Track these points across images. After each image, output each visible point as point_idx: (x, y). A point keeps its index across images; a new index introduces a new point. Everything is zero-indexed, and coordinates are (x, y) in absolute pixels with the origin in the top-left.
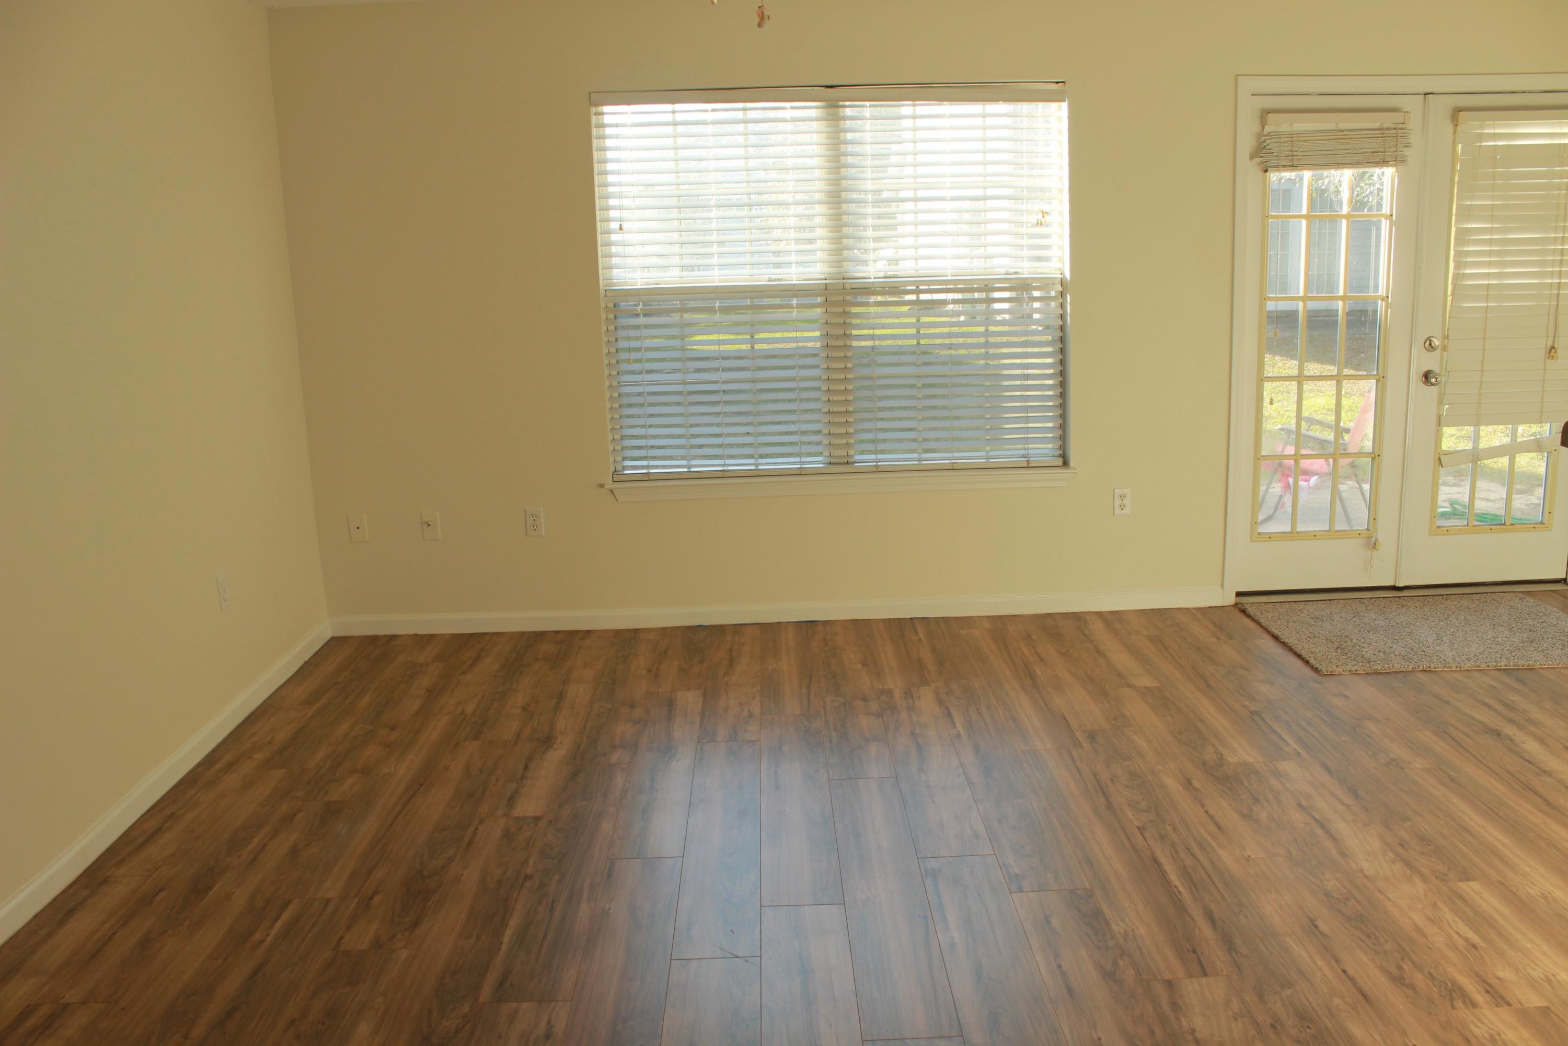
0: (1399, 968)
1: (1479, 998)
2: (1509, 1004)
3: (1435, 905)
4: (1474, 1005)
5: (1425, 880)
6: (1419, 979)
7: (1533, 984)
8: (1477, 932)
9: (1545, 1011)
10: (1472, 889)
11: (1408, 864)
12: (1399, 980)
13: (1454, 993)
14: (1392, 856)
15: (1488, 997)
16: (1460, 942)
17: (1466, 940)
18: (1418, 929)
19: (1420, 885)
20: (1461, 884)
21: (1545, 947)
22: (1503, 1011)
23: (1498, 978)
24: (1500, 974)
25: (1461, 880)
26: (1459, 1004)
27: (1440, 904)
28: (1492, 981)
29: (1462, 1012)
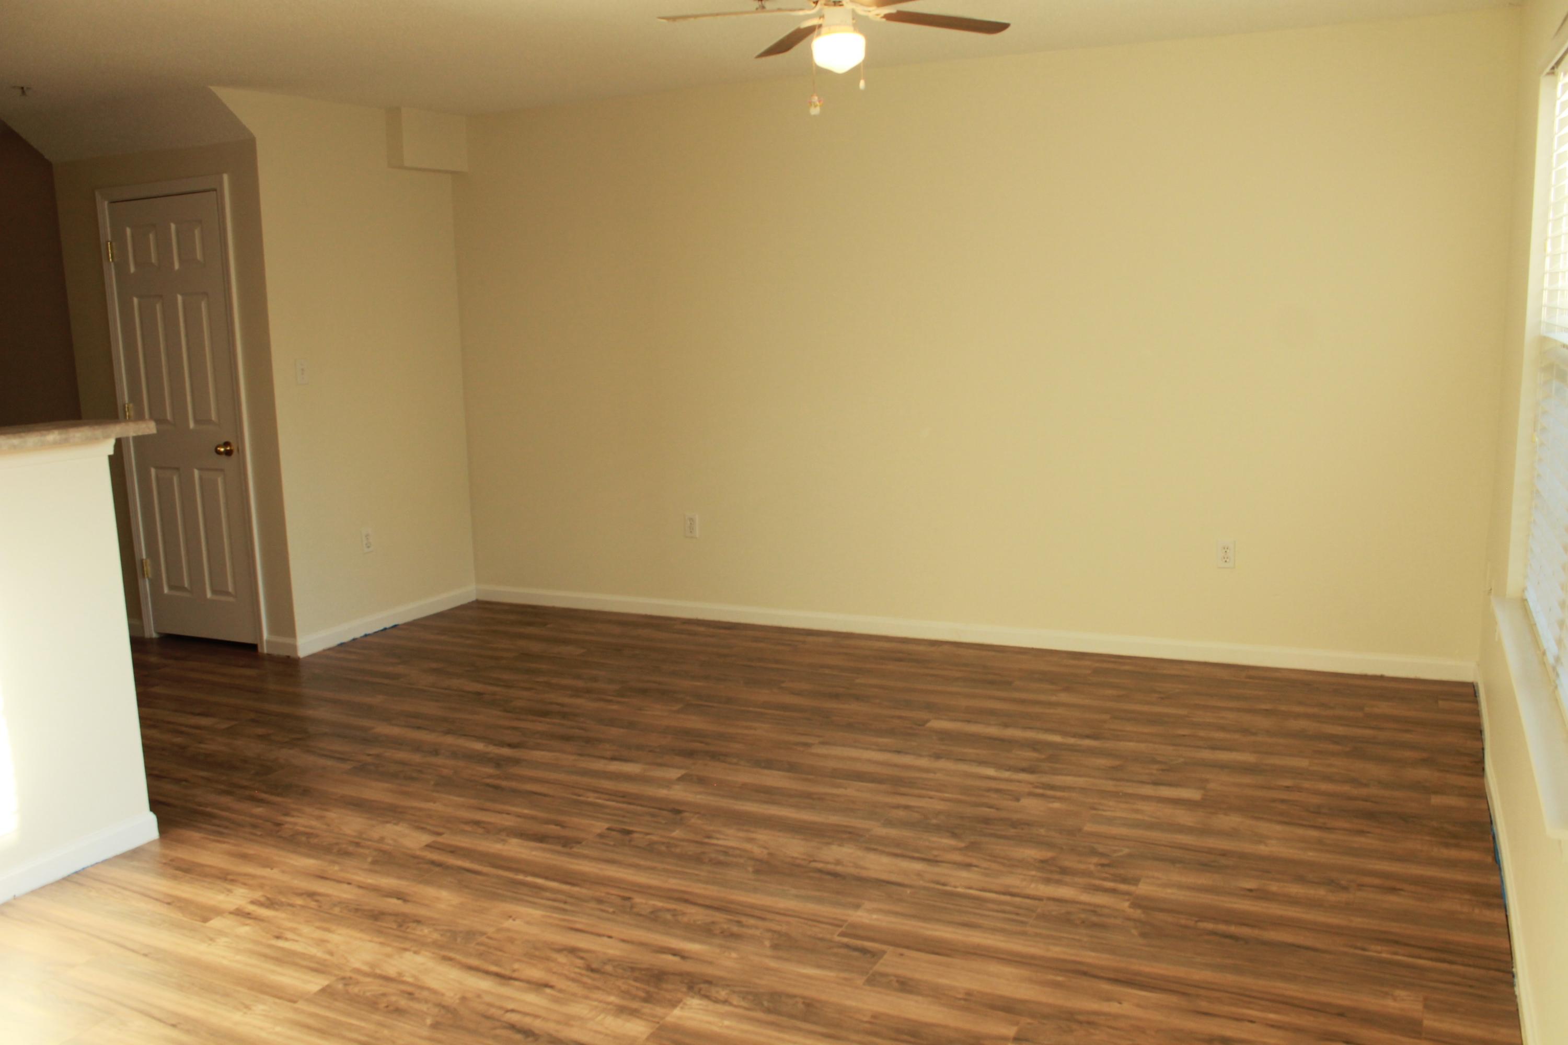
0: (317, 901)
1: (251, 908)
2: (231, 913)
3: (331, 954)
4: (253, 902)
5: (358, 971)
6: (299, 901)
7: (221, 933)
8: (282, 949)
9: (205, 920)
10: (314, 983)
11: (387, 979)
12: (311, 895)
13: (270, 904)
14: (405, 979)
15: (247, 910)
16: (290, 935)
17: (286, 939)
18: (328, 930)
19: (357, 965)
20: (326, 983)
21: (225, 962)
22: (232, 907)
23: (247, 925)
24: (247, 928)
25: (328, 986)
26: (262, 899)
27: (327, 957)
28: (249, 921)
29: (258, 895)
